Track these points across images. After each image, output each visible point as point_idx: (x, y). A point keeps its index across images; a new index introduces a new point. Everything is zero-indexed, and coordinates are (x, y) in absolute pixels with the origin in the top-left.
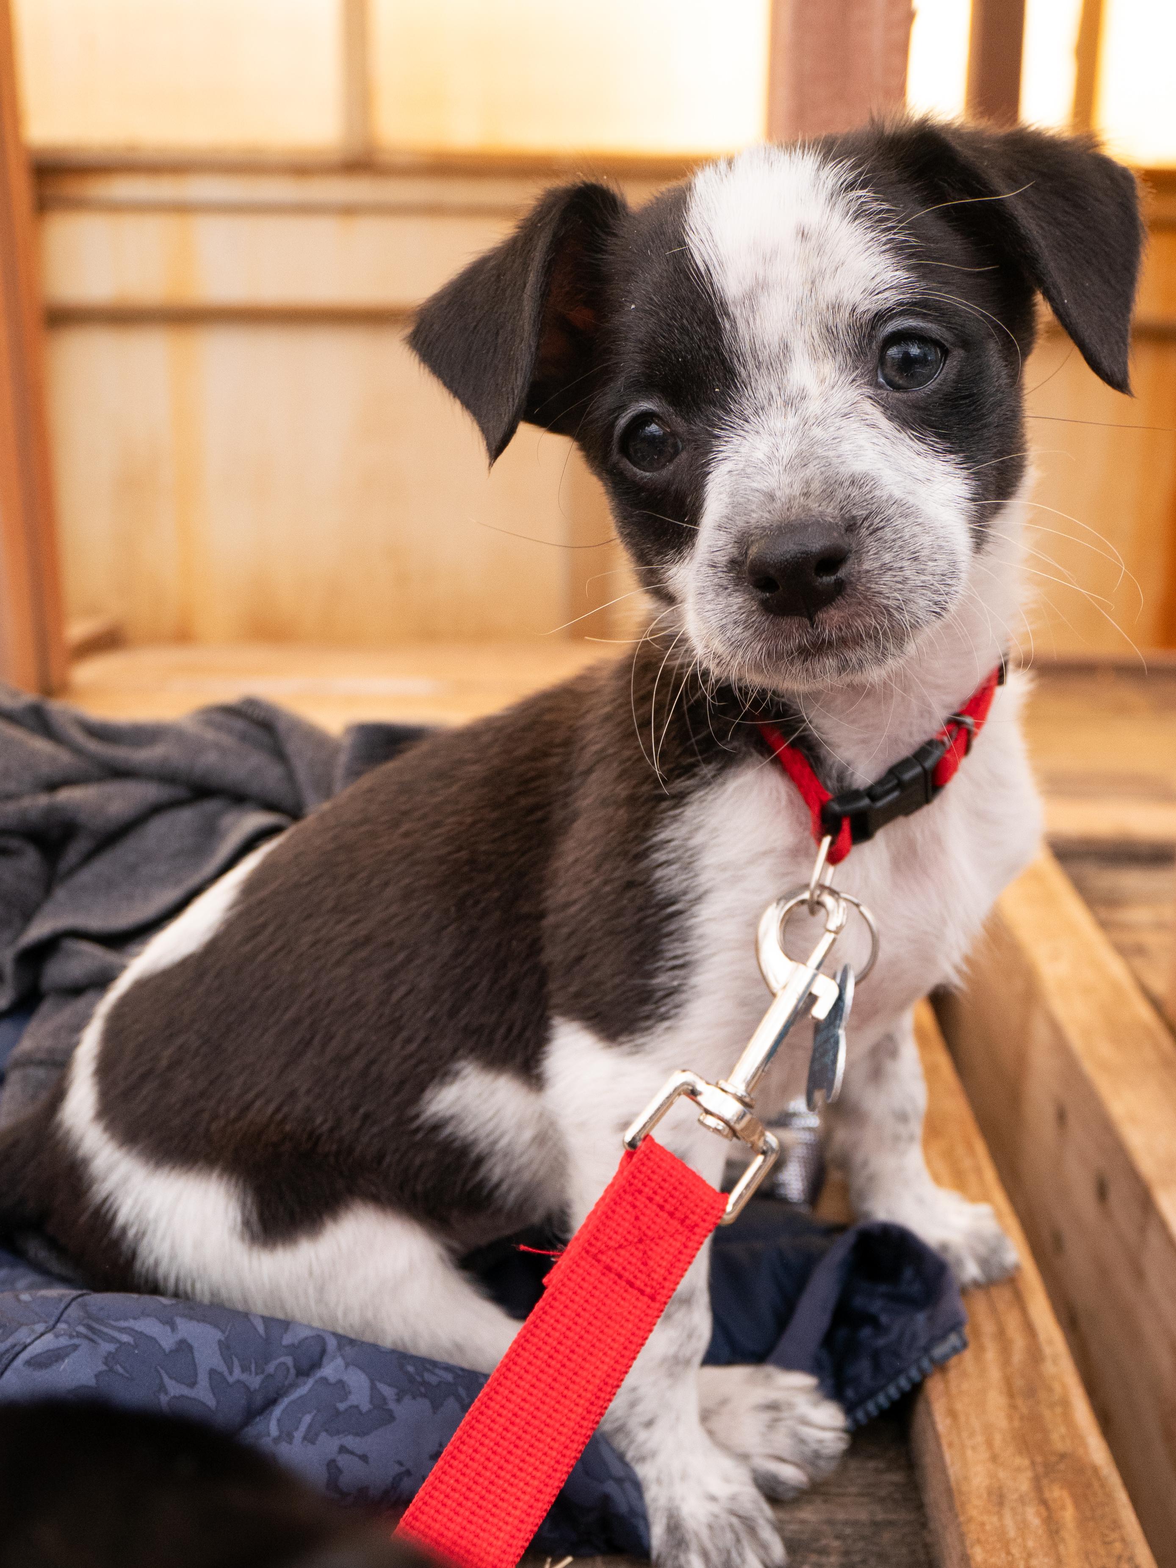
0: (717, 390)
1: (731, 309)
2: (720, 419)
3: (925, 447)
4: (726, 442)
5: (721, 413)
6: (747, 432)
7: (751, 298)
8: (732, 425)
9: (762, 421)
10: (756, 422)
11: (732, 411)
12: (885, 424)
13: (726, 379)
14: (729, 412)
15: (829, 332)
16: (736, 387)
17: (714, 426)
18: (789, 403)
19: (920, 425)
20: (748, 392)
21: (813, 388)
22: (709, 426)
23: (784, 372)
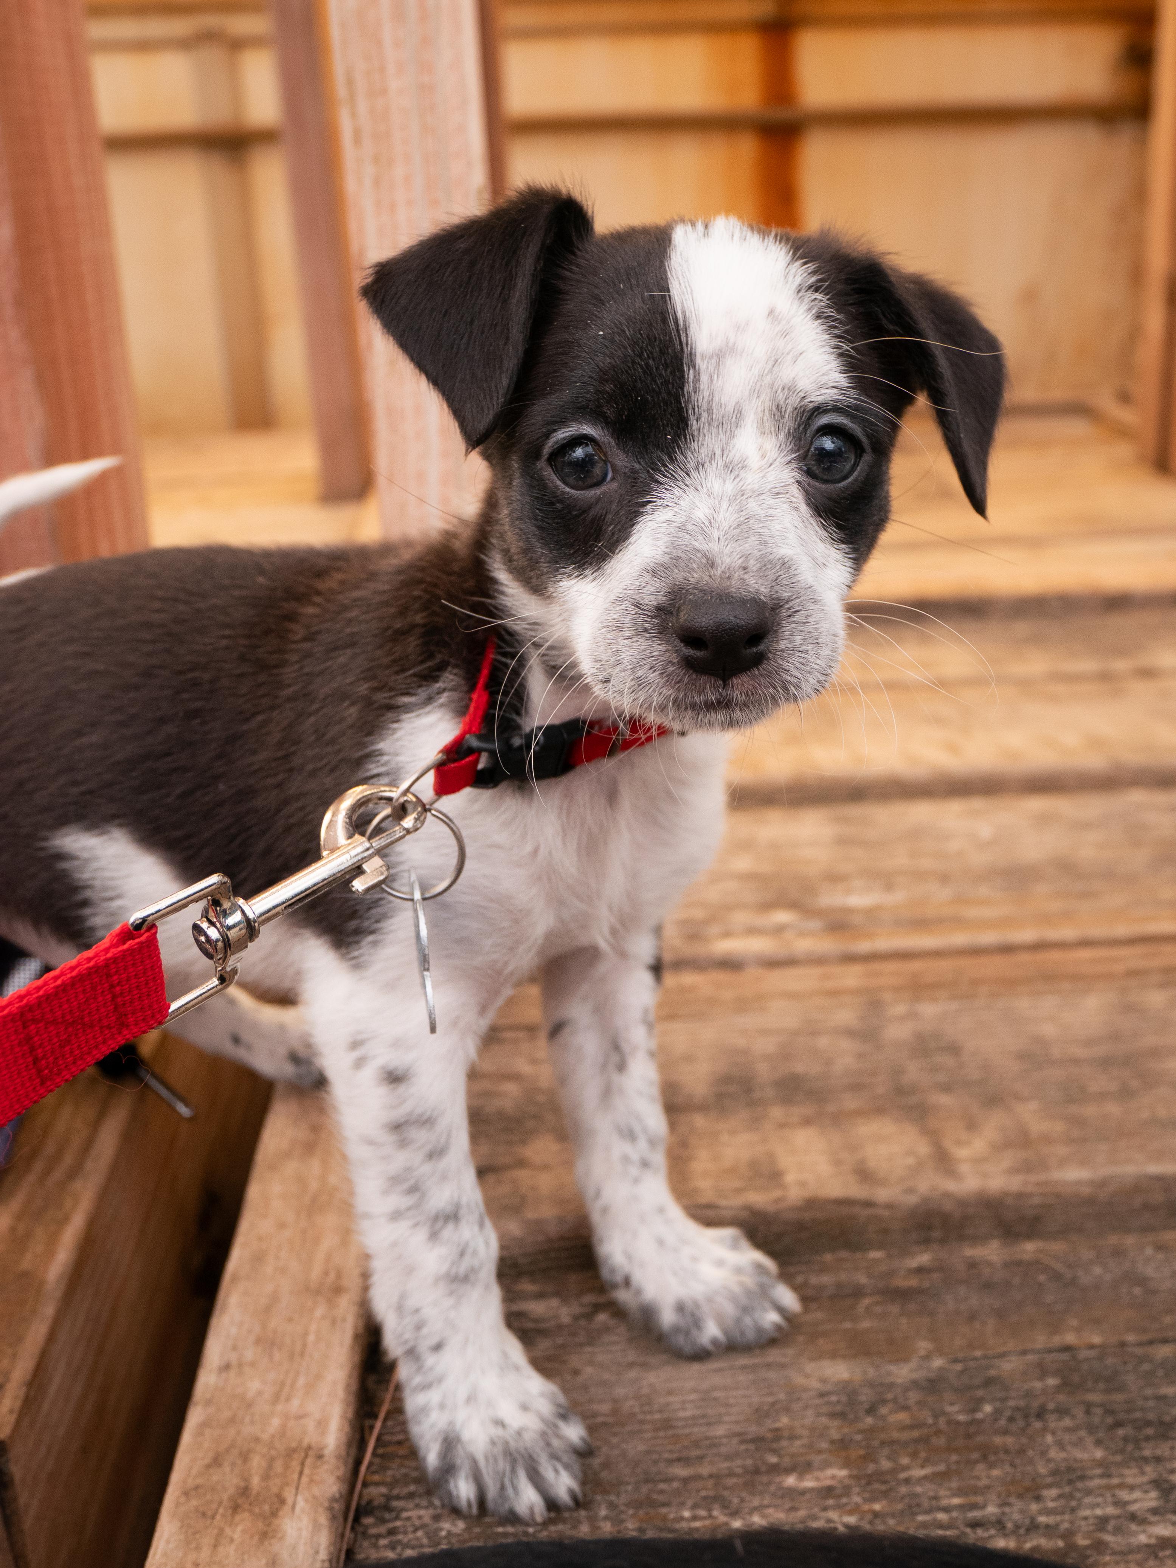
0: (669, 437)
1: (698, 361)
2: (665, 465)
3: (826, 534)
4: (666, 489)
5: (665, 458)
6: (687, 486)
7: (719, 356)
8: (674, 474)
9: (701, 478)
10: (696, 477)
11: (677, 461)
12: (804, 508)
13: (679, 428)
14: (672, 460)
15: (778, 411)
16: (685, 439)
17: (658, 470)
18: (729, 468)
19: (826, 514)
20: (695, 445)
21: (754, 461)
22: (652, 469)
23: (732, 436)
